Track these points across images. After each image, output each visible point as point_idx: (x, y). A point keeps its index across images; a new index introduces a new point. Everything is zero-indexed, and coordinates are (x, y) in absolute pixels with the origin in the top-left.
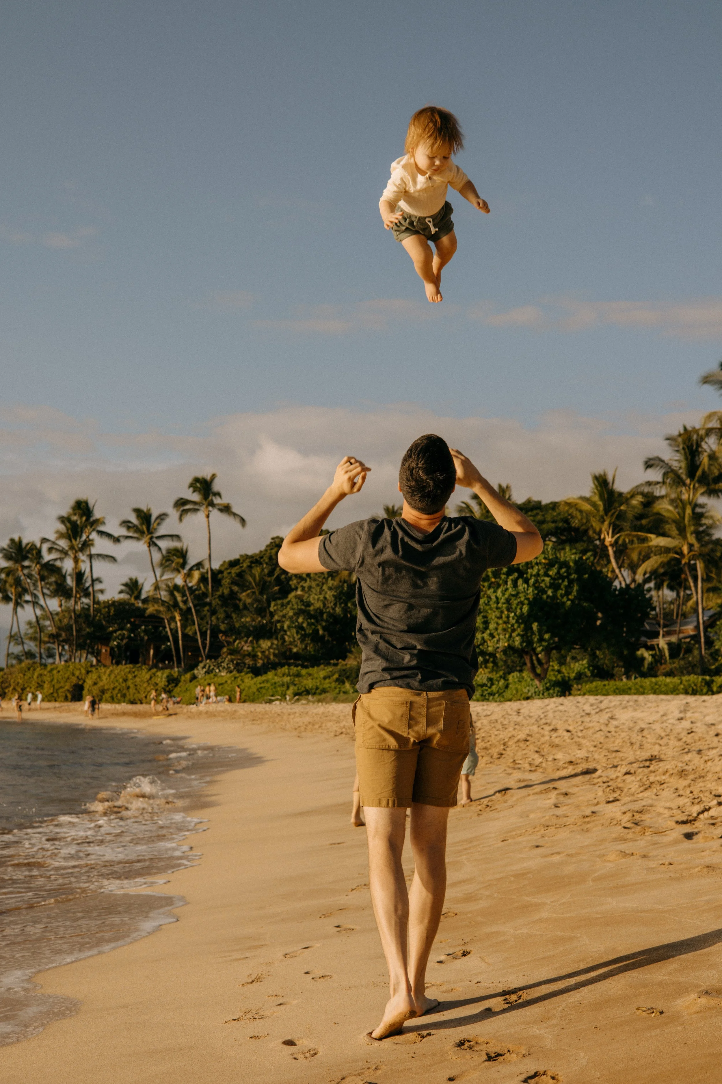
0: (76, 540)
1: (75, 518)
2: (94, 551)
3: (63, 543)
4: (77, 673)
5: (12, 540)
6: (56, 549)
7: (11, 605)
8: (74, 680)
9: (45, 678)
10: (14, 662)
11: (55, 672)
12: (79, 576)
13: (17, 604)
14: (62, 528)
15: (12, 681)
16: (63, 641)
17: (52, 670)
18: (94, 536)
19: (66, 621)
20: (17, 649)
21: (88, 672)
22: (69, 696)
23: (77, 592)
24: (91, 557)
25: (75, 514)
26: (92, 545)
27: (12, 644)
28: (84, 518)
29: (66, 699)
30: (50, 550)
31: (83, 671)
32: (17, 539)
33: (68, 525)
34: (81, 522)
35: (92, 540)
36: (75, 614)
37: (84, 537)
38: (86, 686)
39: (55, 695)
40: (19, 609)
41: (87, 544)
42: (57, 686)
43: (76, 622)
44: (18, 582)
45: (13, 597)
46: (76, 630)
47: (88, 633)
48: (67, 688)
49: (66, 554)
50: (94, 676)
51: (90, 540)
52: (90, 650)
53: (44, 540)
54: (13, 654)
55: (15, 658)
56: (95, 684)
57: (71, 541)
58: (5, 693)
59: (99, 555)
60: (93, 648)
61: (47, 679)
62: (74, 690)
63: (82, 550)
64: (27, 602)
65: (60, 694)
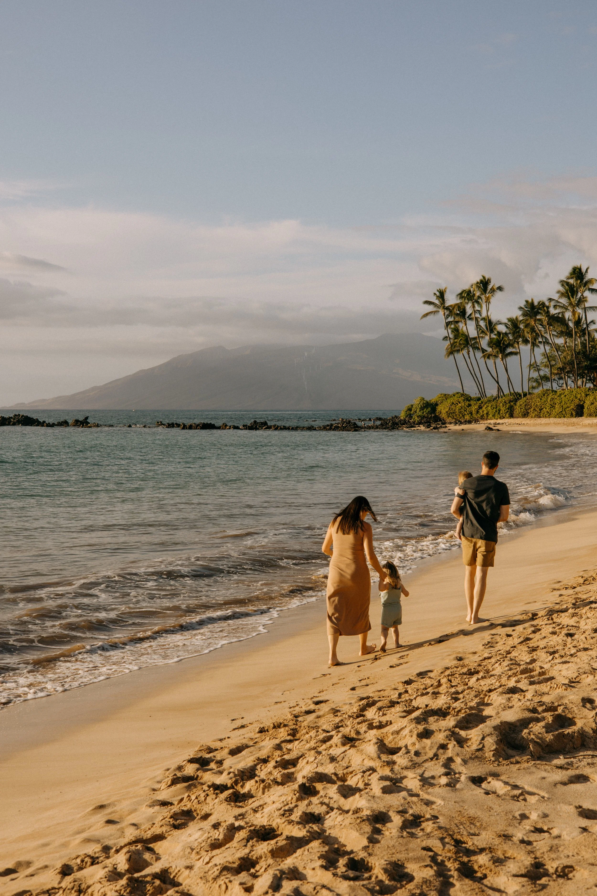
0: (573, 297)
1: (571, 281)
2: (587, 305)
3: (564, 301)
4: (579, 396)
5: (527, 302)
6: (559, 306)
7: (529, 346)
8: (577, 402)
9: (556, 401)
10: (534, 384)
11: (563, 396)
12: (578, 323)
13: (534, 345)
14: (562, 289)
15: (533, 404)
16: (568, 372)
17: (560, 395)
18: (587, 294)
19: (569, 358)
20: (535, 375)
21: (587, 395)
22: (574, 413)
23: (576, 332)
24: (585, 309)
25: (572, 278)
26: (586, 301)
27: (532, 371)
28: (579, 281)
29: (572, 415)
30: (555, 307)
31: (583, 395)
32: (530, 301)
33: (567, 287)
34: (577, 284)
35: (586, 297)
36: (575, 352)
37: (579, 295)
38: (586, 406)
39: (564, 413)
40: (535, 348)
41: (582, 301)
42: (565, 406)
43: (576, 358)
44: (533, 330)
45: (530, 340)
46: (577, 364)
47: (586, 365)
48: (572, 407)
49: (567, 309)
50: (591, 398)
51: (584, 298)
52: (588, 378)
53: (550, 300)
54: (533, 378)
55: (534, 382)
56: (592, 404)
57: (569, 299)
58: (528, 413)
59: (591, 308)
60: (590, 376)
61: (557, 401)
62: (577, 408)
63: (578, 305)
64: (540, 342)
65: (567, 412)
